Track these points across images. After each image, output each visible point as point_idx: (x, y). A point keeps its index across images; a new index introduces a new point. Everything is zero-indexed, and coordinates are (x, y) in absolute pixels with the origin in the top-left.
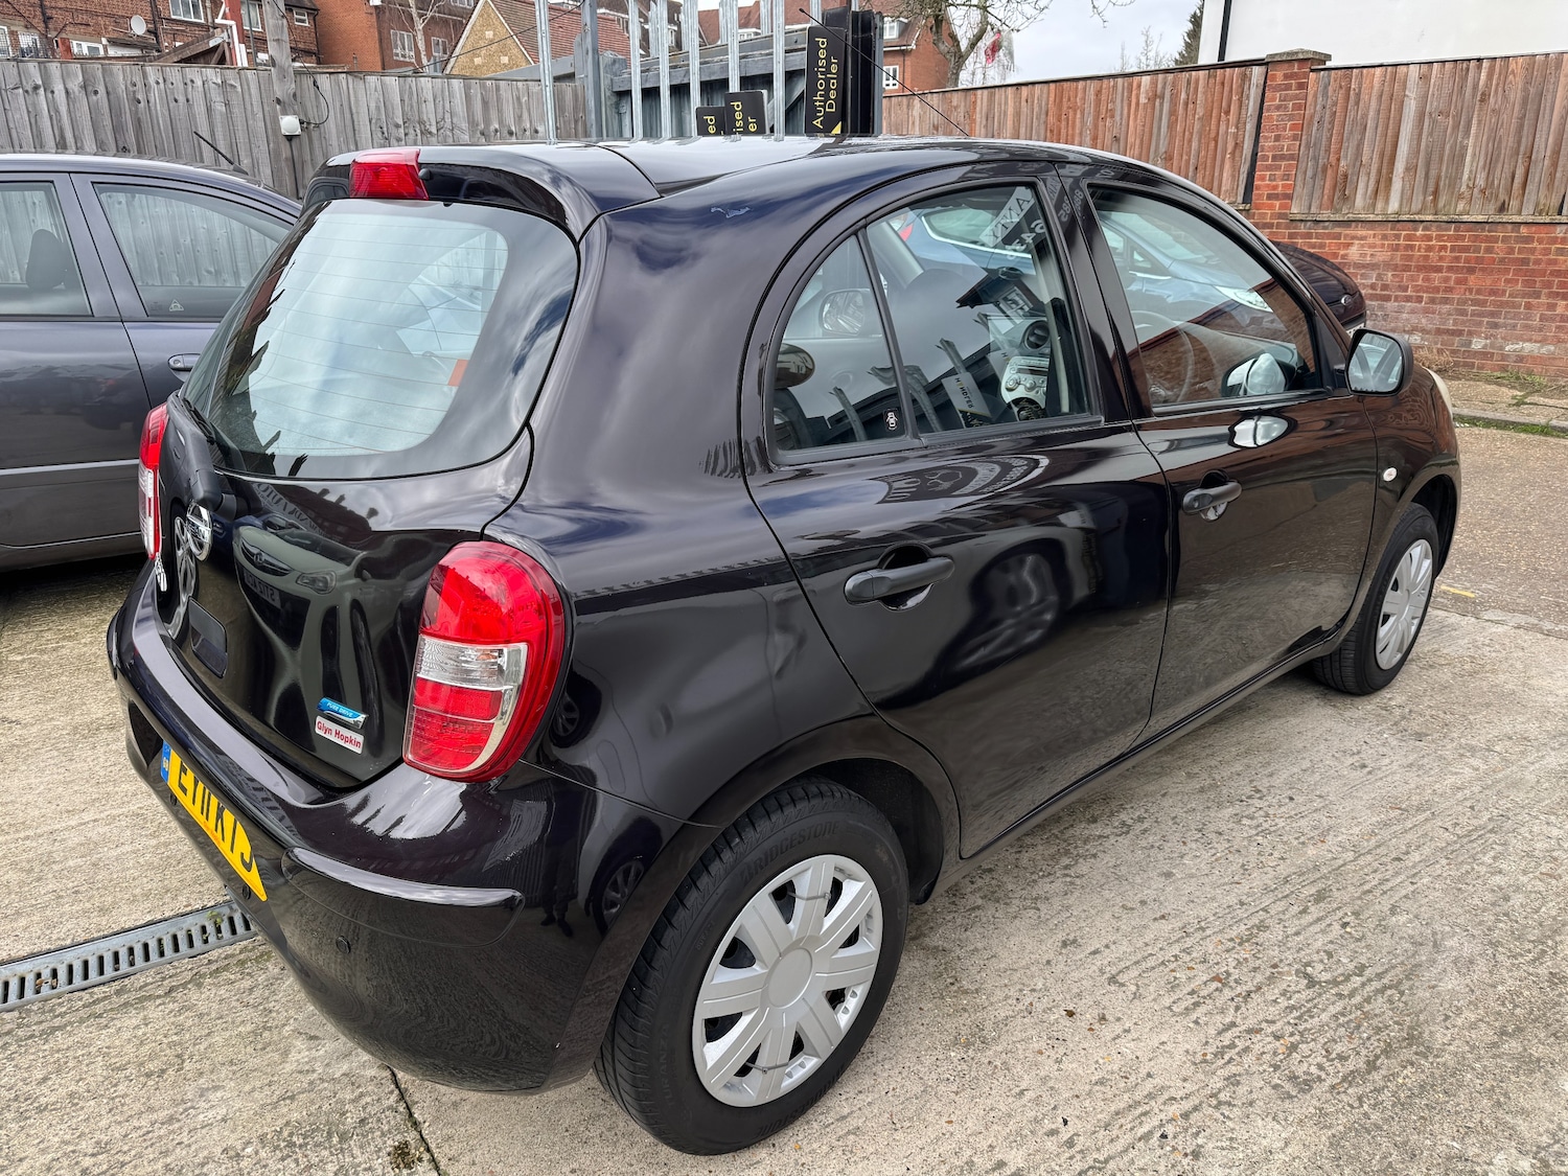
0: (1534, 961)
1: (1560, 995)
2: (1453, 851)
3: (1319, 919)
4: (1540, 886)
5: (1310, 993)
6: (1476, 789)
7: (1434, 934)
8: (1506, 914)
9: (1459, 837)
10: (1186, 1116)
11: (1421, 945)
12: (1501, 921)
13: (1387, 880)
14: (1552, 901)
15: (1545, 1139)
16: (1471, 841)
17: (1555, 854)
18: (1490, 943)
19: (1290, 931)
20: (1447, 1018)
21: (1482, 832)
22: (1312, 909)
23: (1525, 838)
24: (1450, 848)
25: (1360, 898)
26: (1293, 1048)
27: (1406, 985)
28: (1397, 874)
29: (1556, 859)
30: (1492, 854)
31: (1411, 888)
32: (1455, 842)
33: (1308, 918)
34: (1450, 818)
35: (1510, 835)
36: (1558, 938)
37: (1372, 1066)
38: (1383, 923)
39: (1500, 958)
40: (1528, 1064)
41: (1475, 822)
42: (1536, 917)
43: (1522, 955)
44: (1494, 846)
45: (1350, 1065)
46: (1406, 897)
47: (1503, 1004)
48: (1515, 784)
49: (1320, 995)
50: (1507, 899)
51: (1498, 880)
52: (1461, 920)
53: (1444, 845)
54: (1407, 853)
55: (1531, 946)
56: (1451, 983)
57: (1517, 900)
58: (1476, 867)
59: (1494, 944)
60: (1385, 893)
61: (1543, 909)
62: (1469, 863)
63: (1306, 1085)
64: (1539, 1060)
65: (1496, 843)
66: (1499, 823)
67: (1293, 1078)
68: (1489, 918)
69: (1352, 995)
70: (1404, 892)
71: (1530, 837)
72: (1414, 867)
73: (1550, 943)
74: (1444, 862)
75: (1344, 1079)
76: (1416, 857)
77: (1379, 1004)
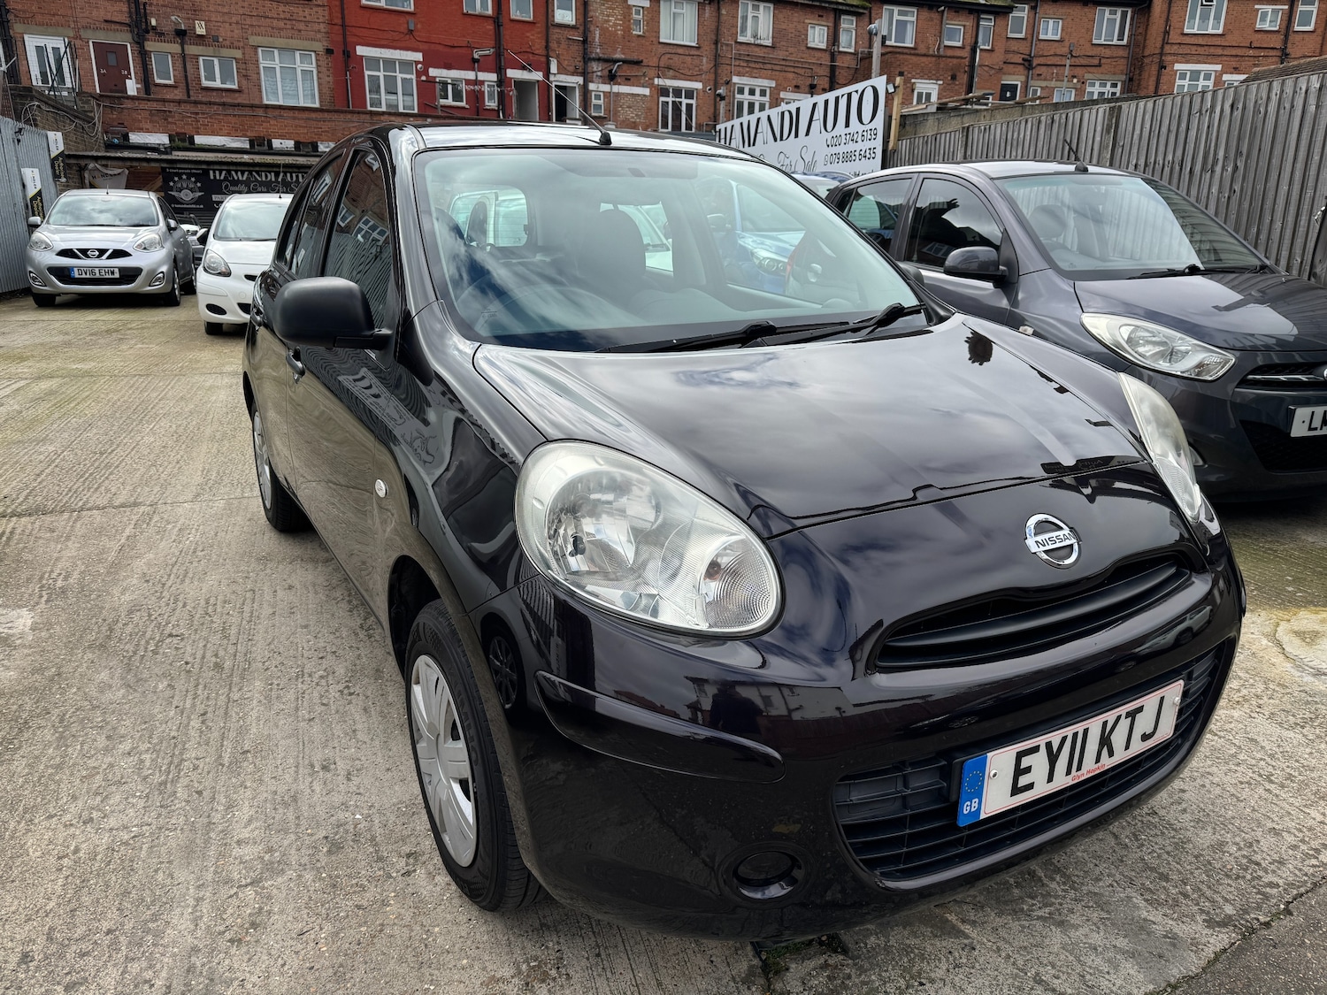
0: (64, 715)
1: (37, 707)
2: (175, 746)
3: (203, 657)
4: (91, 763)
5: (167, 632)
6: (216, 817)
7: (135, 690)
8: (101, 727)
9: (182, 760)
10: (164, 584)
11: (137, 682)
12: (101, 721)
13: (194, 699)
14: (77, 757)
15: (14, 652)
16: (171, 763)
17: (99, 799)
18: (99, 707)
19: (209, 645)
20: (92, 662)
21: (170, 777)
22: (214, 659)
23: (134, 796)
24: (180, 746)
25: (197, 679)
26: (150, 615)
27: (126, 661)
28: (194, 705)
29: (97, 794)
30: (148, 764)
31: (175, 703)
32: (181, 754)
33: (209, 654)
34: (206, 770)
35: (148, 791)
36: (57, 735)
37: (111, 630)
38: (169, 678)
39: (86, 703)
40: (39, 670)
41: (184, 781)
42: (81, 739)
43: (74, 712)
44: (150, 771)
45: (120, 625)
46: (173, 697)
47: (67, 684)
48: (189, 851)
49: (162, 634)
50: (109, 738)
51: (126, 746)
52: (127, 707)
53: (187, 746)
54: (203, 722)
55: (72, 720)
56: (104, 675)
57: (102, 742)
58: (149, 745)
59: (94, 708)
60: (187, 691)
61: (79, 747)
62: (156, 744)
63: (130, 612)
64: (33, 675)
65: (150, 774)
66: (166, 796)
67: (139, 610)
68: (113, 719)
69: (147, 643)
70: (176, 698)
71: (130, 800)
72: (189, 717)
73: (61, 730)
74: (173, 734)
75: (118, 620)
76: (196, 723)
77: (130, 647)
